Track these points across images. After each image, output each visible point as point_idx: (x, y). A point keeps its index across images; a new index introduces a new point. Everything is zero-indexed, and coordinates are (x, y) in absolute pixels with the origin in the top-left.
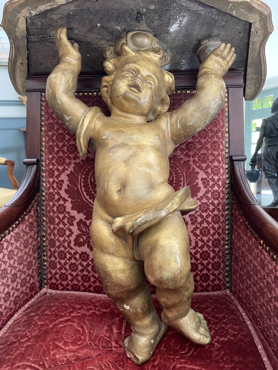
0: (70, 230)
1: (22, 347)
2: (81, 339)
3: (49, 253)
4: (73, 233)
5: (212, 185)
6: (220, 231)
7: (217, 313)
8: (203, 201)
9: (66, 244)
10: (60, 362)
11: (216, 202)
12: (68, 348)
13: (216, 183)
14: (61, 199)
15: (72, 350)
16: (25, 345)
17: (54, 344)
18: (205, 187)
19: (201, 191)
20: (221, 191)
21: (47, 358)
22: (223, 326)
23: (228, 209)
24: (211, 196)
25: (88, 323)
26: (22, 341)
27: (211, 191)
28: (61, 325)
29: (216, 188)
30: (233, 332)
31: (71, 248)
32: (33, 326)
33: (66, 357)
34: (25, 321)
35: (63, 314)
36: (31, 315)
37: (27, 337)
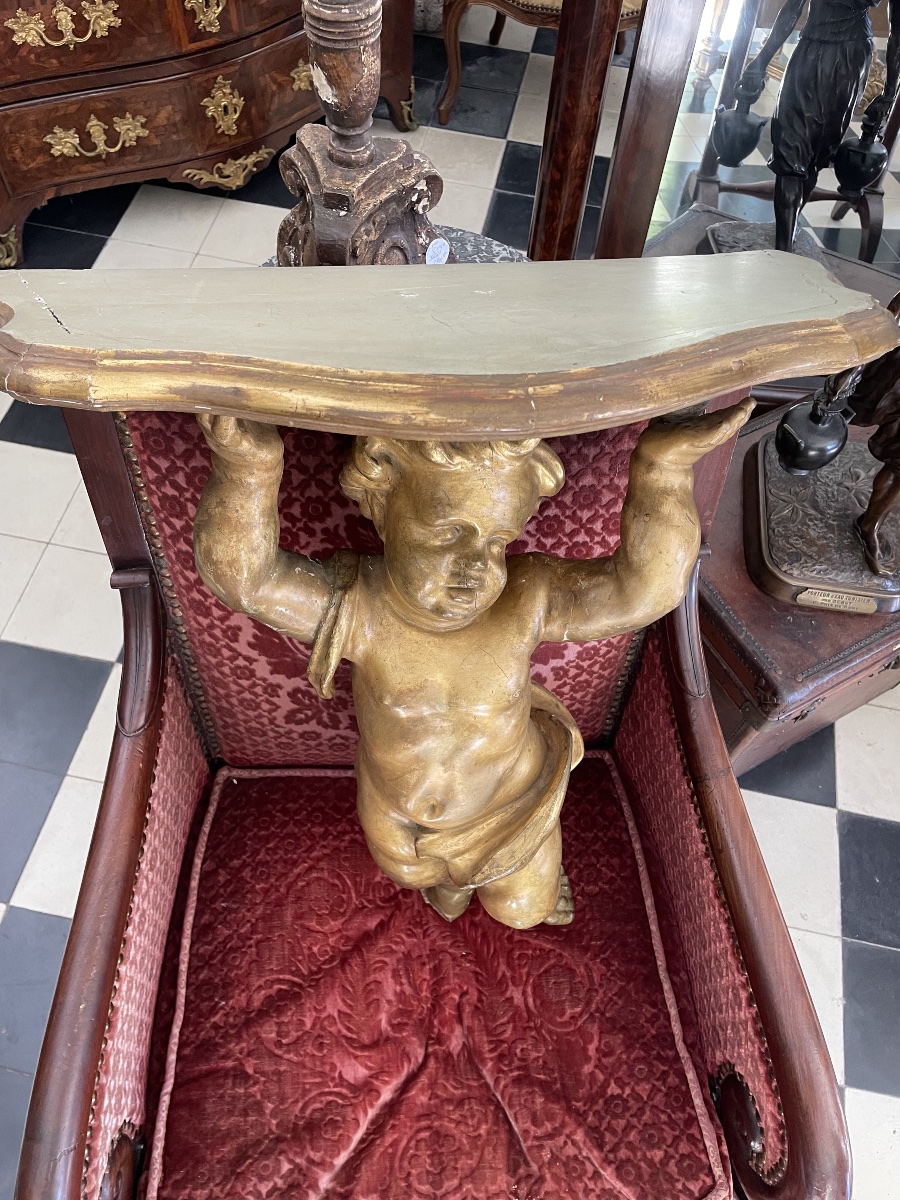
1: (250, 946)
2: (343, 901)
7: (584, 831)
10: (322, 956)
12: (326, 928)
15: (336, 929)
16: (252, 942)
17: (302, 926)
21: (300, 958)
22: (594, 860)
25: (347, 865)
26: (242, 931)
28: (301, 884)
30: (610, 874)
32: (249, 896)
33: (328, 945)
34: (228, 882)
35: (295, 856)
36: (231, 864)
37: (249, 921)
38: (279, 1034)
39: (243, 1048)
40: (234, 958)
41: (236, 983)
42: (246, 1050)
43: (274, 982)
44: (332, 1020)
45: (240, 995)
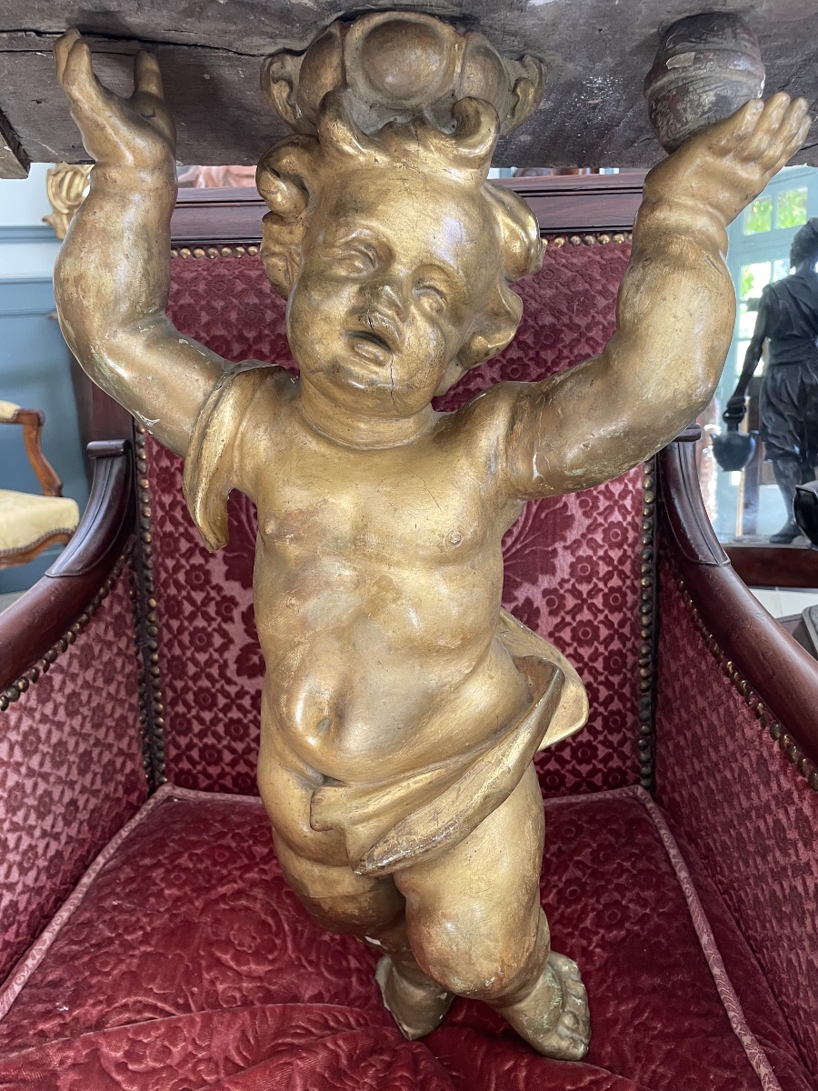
0: (224, 634)
1: (133, 956)
3: (170, 694)
4: (231, 641)
5: (606, 509)
6: (626, 630)
8: (581, 553)
9: (215, 671)
10: (226, 1002)
11: (615, 554)
13: (616, 504)
14: (197, 552)
16: (137, 952)
18: (586, 514)
19: (576, 524)
20: (629, 523)
21: (195, 989)
23: (648, 572)
24: (604, 539)
26: (129, 938)
27: (601, 525)
29: (616, 517)
30: (641, 911)
31: (229, 682)
32: (152, 900)
33: (240, 990)
34: (130, 880)
35: (225, 872)
36: (141, 863)
37: (142, 928)
38: (127, 1054)
39: (68, 1057)
40: (105, 964)
41: (94, 991)
42: (69, 1062)
43: (147, 1007)
44: (212, 1066)
45: (94, 1005)
